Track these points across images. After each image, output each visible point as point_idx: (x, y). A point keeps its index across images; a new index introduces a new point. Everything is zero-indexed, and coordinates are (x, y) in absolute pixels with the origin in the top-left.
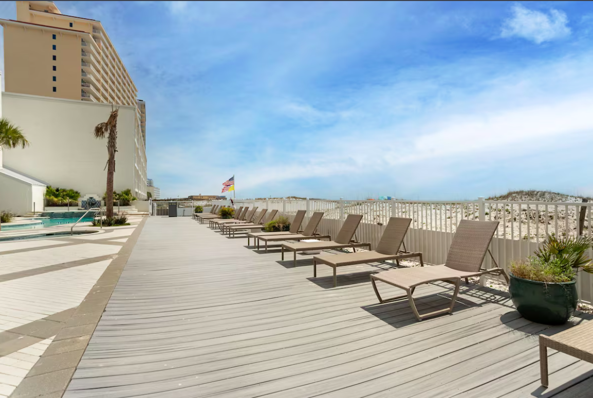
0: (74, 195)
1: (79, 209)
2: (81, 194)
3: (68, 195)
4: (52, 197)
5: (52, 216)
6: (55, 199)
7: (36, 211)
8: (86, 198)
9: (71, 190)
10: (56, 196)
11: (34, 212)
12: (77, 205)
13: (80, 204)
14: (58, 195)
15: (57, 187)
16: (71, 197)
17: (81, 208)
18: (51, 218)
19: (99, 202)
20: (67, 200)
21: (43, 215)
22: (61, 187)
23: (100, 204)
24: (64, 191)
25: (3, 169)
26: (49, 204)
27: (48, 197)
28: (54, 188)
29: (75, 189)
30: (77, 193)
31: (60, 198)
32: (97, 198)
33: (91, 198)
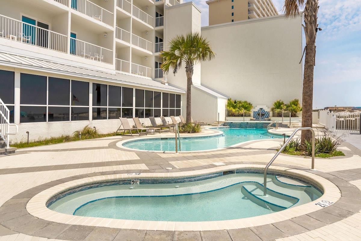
0: (247, 106)
1: (251, 120)
2: (253, 105)
3: (243, 106)
4: (231, 108)
5: (232, 125)
6: (234, 110)
7: (220, 121)
8: (257, 109)
9: (246, 102)
10: (234, 107)
11: (219, 122)
12: (249, 116)
13: (252, 114)
14: (236, 106)
15: (235, 99)
16: (246, 108)
17: (252, 118)
18: (230, 127)
19: (268, 113)
20: (243, 111)
21: (225, 124)
22: (238, 100)
23: (269, 115)
24: (240, 102)
25: (201, 86)
26: (229, 114)
27: (228, 108)
28: (233, 101)
29: (249, 101)
30: (250, 104)
31: (237, 109)
32: (267, 109)
33: (261, 109)
